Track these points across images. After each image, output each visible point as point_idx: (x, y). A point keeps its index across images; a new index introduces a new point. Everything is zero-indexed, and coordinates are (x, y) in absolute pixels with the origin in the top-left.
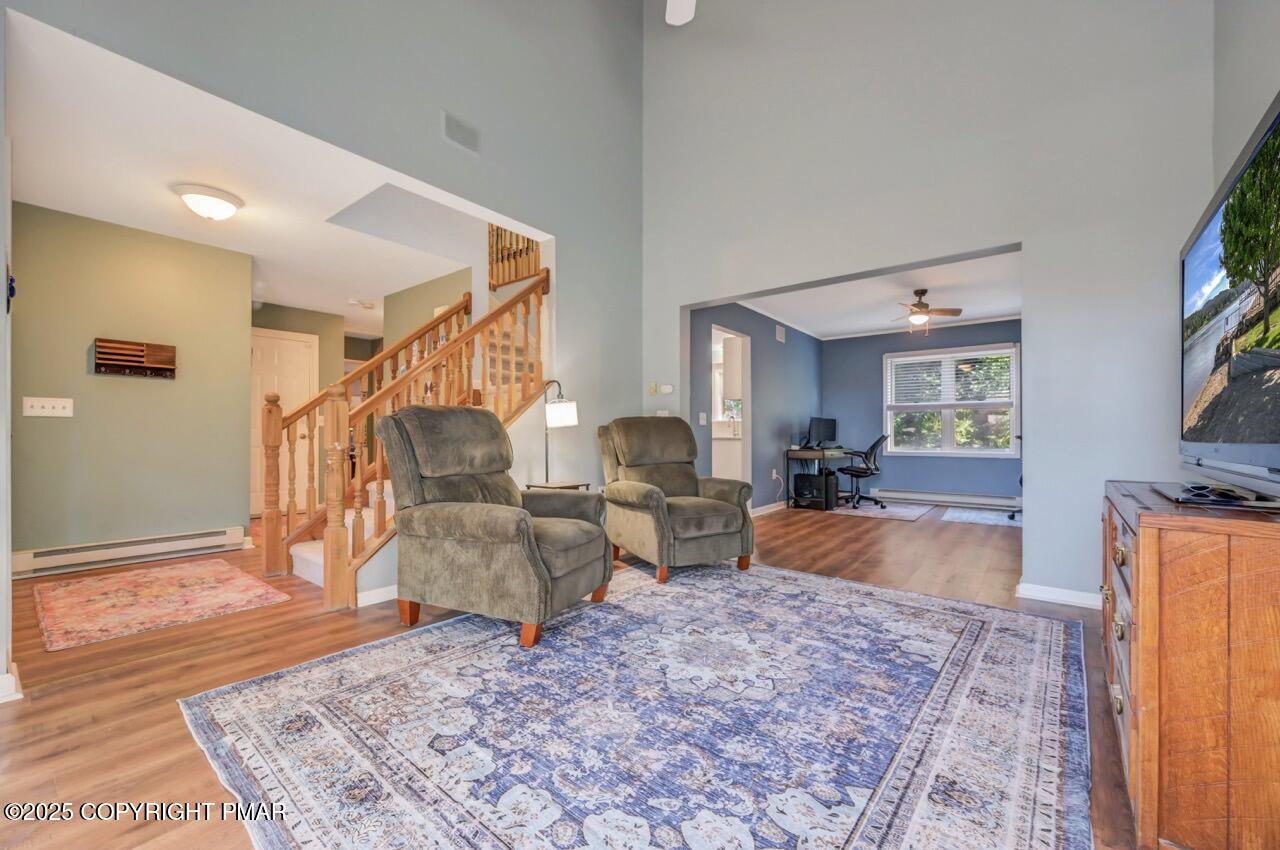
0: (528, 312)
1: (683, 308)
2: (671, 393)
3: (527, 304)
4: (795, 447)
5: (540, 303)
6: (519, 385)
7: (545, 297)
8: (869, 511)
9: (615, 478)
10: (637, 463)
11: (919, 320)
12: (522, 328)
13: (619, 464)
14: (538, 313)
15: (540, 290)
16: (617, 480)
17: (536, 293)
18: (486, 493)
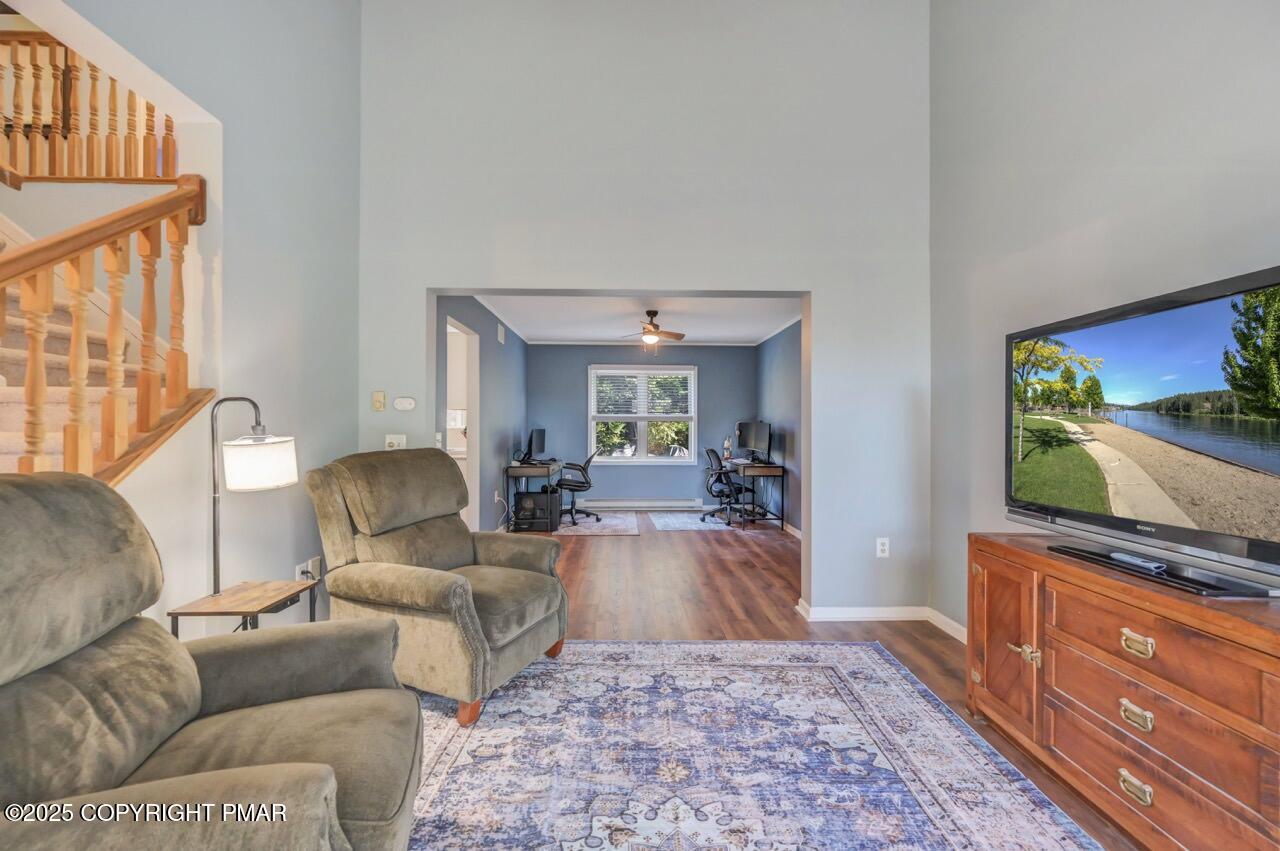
0: (156, 251)
1: (430, 290)
2: (413, 410)
3: (151, 234)
4: (515, 464)
5: (183, 239)
6: (133, 392)
7: (193, 230)
8: (587, 526)
9: (350, 557)
10: (388, 528)
11: (651, 340)
12: (142, 280)
13: (355, 530)
14: (178, 260)
15: (183, 214)
16: (355, 561)
17: (174, 219)
18: (111, 702)
